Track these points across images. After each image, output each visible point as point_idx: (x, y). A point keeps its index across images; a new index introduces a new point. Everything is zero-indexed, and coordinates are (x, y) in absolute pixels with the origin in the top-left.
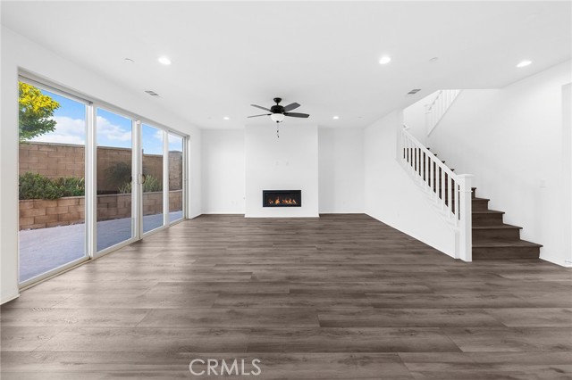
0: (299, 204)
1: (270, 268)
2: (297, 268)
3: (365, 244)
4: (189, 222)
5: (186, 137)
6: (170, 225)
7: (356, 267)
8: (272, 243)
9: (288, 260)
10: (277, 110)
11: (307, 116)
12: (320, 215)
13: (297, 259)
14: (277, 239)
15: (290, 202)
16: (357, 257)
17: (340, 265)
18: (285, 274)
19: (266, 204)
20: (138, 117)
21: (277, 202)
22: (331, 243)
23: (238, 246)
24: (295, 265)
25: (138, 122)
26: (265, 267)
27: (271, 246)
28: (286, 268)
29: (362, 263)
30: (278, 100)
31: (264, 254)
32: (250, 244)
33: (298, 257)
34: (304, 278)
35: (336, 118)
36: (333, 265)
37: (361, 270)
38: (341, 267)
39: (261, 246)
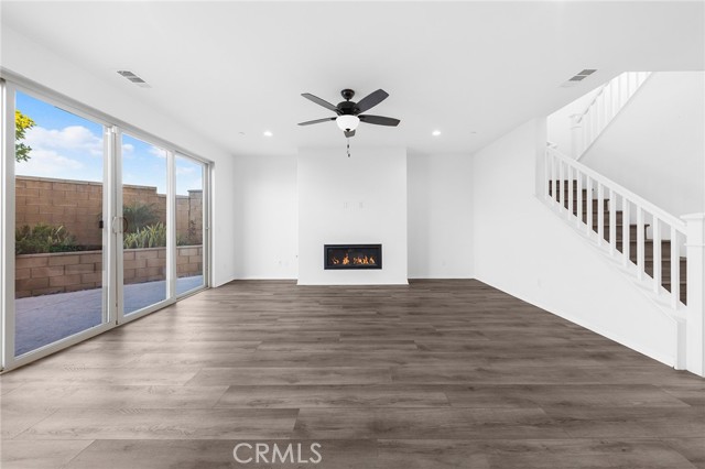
0: (378, 266)
1: (335, 396)
2: (390, 395)
3: (497, 336)
4: (212, 293)
5: (209, 165)
6: (179, 299)
7: (504, 394)
8: (337, 334)
9: (368, 374)
10: (346, 109)
11: (395, 122)
12: (410, 281)
13: (384, 372)
14: (347, 326)
15: (365, 262)
16: (495, 366)
17: (471, 389)
18: (364, 416)
19: (329, 265)
20: (113, 122)
21: (346, 261)
22: (440, 334)
23: (279, 341)
24: (384, 388)
25: (114, 129)
26: (325, 394)
27: (336, 341)
28: (368, 396)
29: (511, 381)
30: (348, 93)
31: (324, 359)
32: (301, 337)
33: (386, 366)
34: (407, 426)
35: (436, 133)
36: (456, 389)
37: (517, 402)
38: (475, 395)
39: (319, 341)
